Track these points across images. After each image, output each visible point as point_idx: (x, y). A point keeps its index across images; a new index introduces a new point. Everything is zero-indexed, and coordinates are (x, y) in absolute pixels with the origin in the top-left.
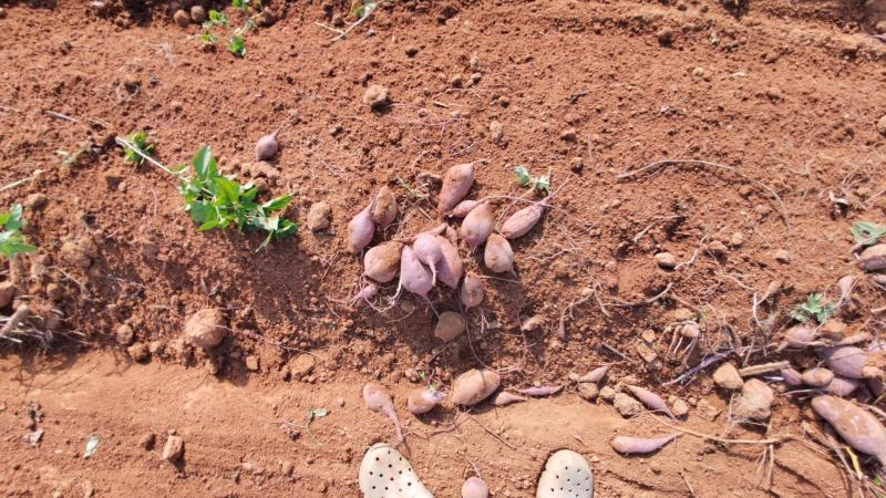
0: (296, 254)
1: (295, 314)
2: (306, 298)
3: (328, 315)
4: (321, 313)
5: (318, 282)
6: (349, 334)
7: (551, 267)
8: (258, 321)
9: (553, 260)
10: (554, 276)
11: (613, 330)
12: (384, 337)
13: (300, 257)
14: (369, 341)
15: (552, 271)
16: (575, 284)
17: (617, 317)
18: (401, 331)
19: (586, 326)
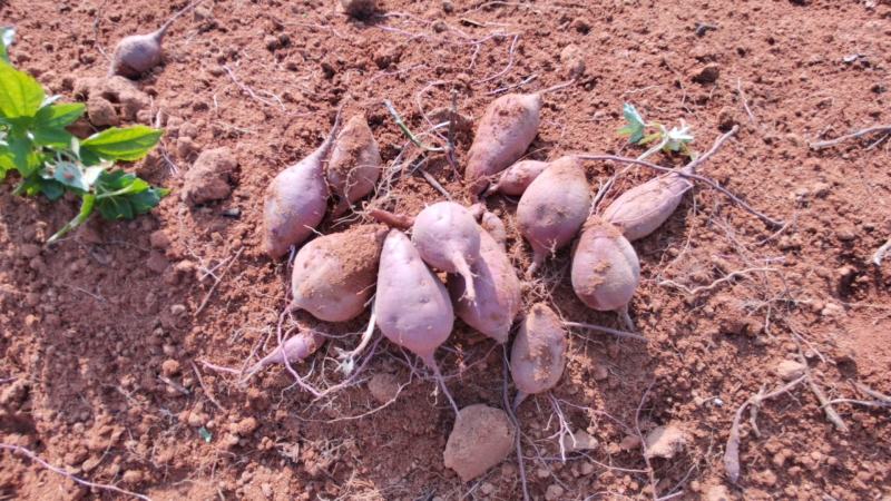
0: (144, 254)
1: (122, 399)
2: (153, 361)
3: (199, 405)
4: (185, 399)
5: (186, 322)
6: (244, 453)
7: (709, 309)
8: (38, 414)
9: (714, 292)
10: (715, 330)
11: (850, 465)
12: (324, 463)
13: (151, 262)
14: (287, 473)
15: (711, 317)
16: (761, 349)
17: (857, 433)
18: (364, 448)
19: (787, 452)
